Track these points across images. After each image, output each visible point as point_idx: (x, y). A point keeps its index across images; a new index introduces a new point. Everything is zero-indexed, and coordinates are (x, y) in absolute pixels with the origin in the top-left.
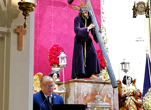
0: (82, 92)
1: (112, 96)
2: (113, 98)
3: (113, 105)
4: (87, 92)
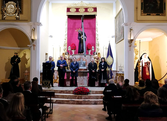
2: (88, 59)
4: (78, 58)
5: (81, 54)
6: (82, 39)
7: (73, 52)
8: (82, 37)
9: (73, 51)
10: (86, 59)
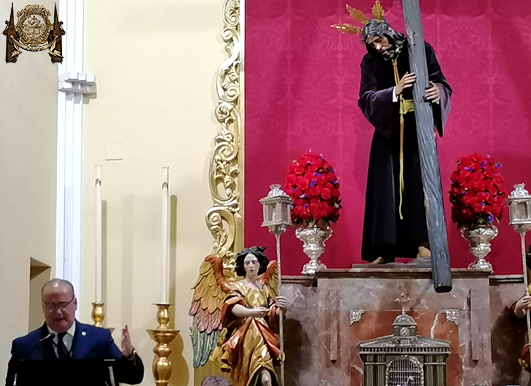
0: (343, 308)
1: (463, 317)
2: (468, 322)
3: (467, 347)
4: (364, 308)
5: (400, 266)
6: (403, 111)
7: (312, 248)
8: (408, 94)
9: (311, 240)
10: (452, 315)
